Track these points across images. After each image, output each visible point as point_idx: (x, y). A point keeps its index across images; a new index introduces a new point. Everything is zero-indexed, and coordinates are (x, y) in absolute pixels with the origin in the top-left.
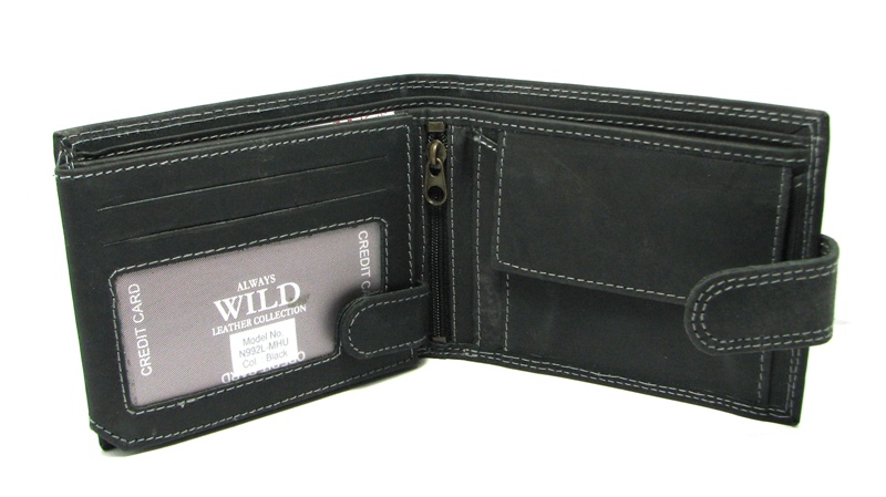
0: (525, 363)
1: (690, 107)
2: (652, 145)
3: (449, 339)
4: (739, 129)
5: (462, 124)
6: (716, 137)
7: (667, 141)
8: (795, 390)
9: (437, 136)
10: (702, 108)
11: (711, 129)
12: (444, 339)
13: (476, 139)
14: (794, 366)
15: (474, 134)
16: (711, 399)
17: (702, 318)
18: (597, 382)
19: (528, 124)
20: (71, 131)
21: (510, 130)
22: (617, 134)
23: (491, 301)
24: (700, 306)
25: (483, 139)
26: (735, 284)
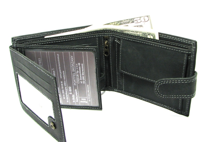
0: (128, 94)
1: (165, 36)
2: (155, 46)
4: (176, 43)
5: (112, 37)
6: (170, 45)
7: (158, 45)
8: (188, 108)
9: (107, 40)
10: (167, 37)
11: (169, 43)
13: (116, 41)
14: (188, 102)
15: (115, 39)
16: (169, 108)
17: (158, 89)
18: (144, 100)
19: (127, 38)
20: (16, 37)
21: (123, 39)
22: (147, 42)
23: (120, 79)
24: (157, 87)
25: (117, 41)
26: (166, 82)
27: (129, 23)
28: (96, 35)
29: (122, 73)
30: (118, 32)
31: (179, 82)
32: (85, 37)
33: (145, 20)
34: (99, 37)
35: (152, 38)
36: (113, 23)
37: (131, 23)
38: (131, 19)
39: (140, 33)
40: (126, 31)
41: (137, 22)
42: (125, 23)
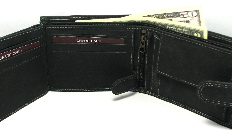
0: (163, 98)
1: (214, 36)
2: (201, 45)
3: (144, 88)
4: (226, 45)
5: (151, 31)
6: (219, 46)
7: (205, 45)
9: (144, 34)
10: (217, 37)
11: (218, 43)
12: (142, 88)
13: (154, 36)
15: (154, 35)
16: (210, 117)
17: (201, 92)
18: (181, 106)
19: (169, 34)
20: (44, 17)
21: (163, 35)
22: (192, 41)
23: (155, 80)
24: (201, 89)
25: (156, 36)
26: (211, 85)
27: (173, 17)
28: (132, 27)
29: (159, 74)
30: (159, 27)
31: (226, 86)
32: (119, 27)
33: (193, 15)
34: (135, 30)
35: (199, 36)
36: (154, 15)
37: (176, 17)
38: (177, 13)
39: (185, 29)
40: (169, 25)
41: (183, 16)
42: (168, 17)
